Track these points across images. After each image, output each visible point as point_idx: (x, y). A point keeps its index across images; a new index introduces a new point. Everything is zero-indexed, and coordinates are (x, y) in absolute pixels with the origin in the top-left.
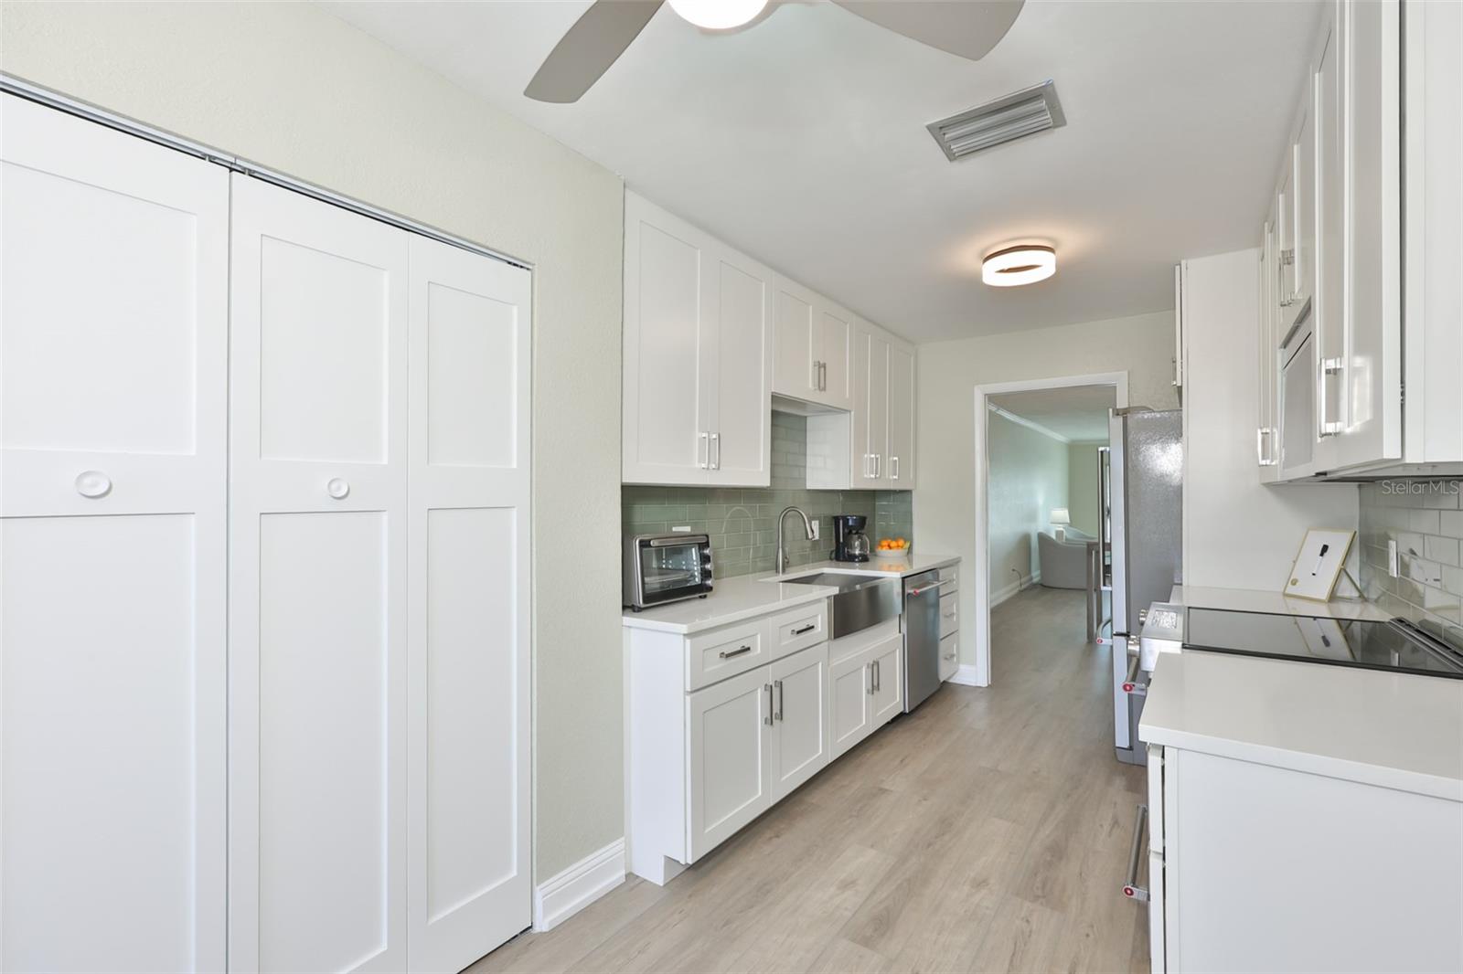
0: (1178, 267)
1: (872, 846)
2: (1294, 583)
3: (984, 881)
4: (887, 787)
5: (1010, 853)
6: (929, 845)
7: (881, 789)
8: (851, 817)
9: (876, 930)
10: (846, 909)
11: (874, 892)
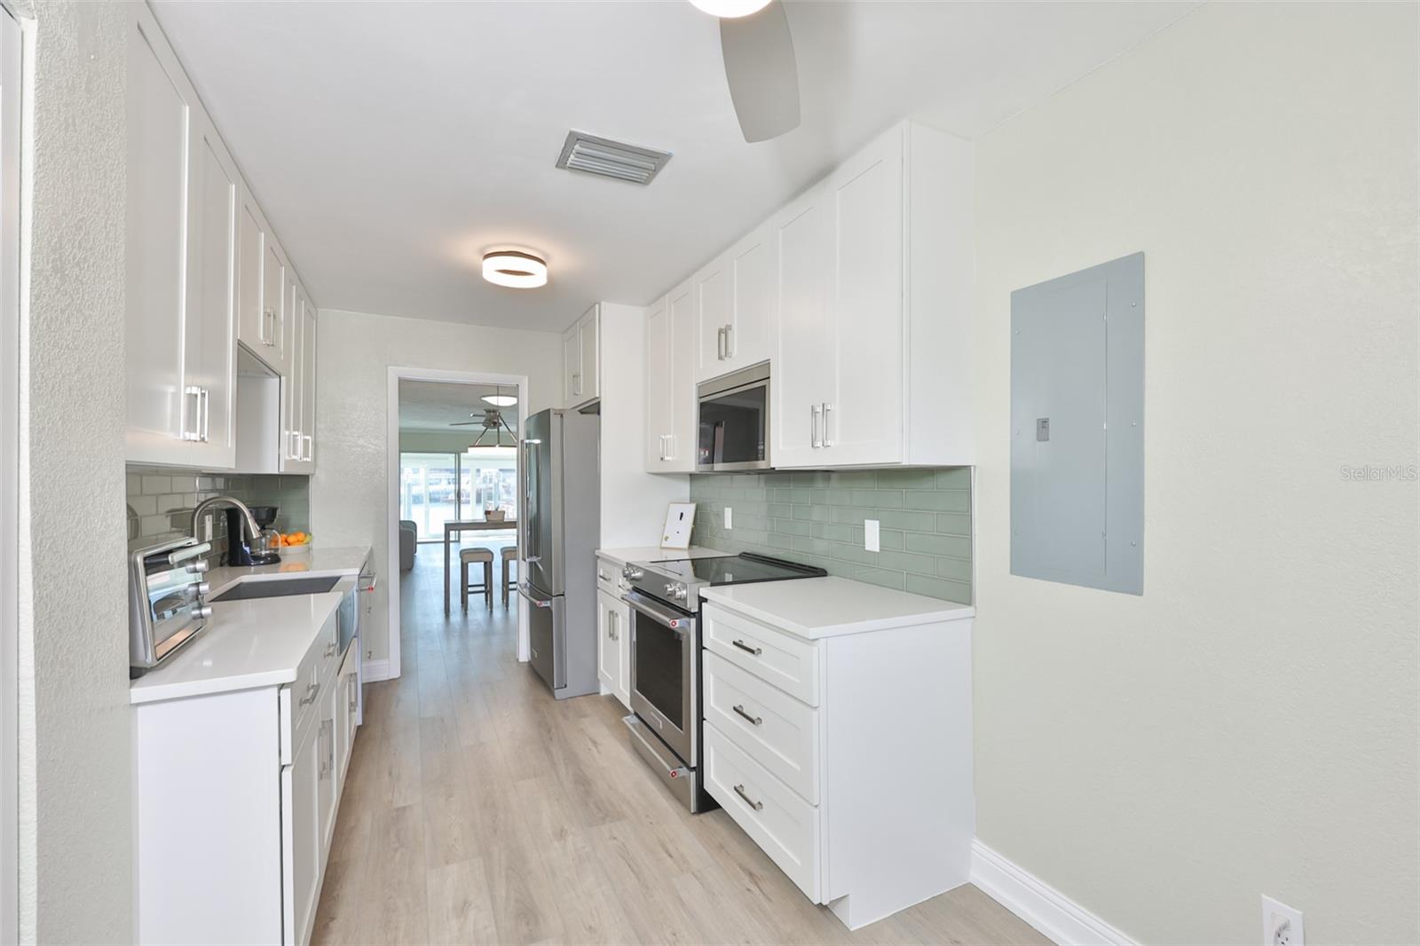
0: (597, 306)
1: (447, 863)
2: (666, 538)
3: (562, 831)
4: (402, 804)
5: (558, 800)
6: (495, 831)
7: (398, 810)
8: (396, 850)
9: (528, 924)
10: (486, 928)
11: (493, 898)
